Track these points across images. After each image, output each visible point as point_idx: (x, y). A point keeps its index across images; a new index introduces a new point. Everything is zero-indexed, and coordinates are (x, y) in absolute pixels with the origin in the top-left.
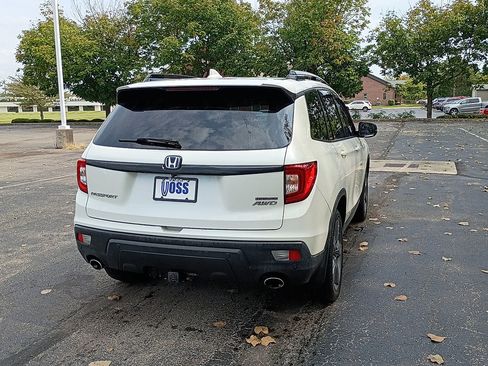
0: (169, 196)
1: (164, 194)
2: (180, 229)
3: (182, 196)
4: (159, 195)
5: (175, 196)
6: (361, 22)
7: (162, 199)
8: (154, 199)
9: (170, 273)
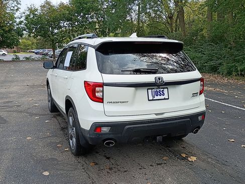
0: (156, 98)
1: (154, 97)
2: (163, 114)
3: (162, 97)
4: (151, 98)
5: (159, 97)
6: (16, 8)
7: (153, 100)
8: (149, 100)
9: (158, 138)
